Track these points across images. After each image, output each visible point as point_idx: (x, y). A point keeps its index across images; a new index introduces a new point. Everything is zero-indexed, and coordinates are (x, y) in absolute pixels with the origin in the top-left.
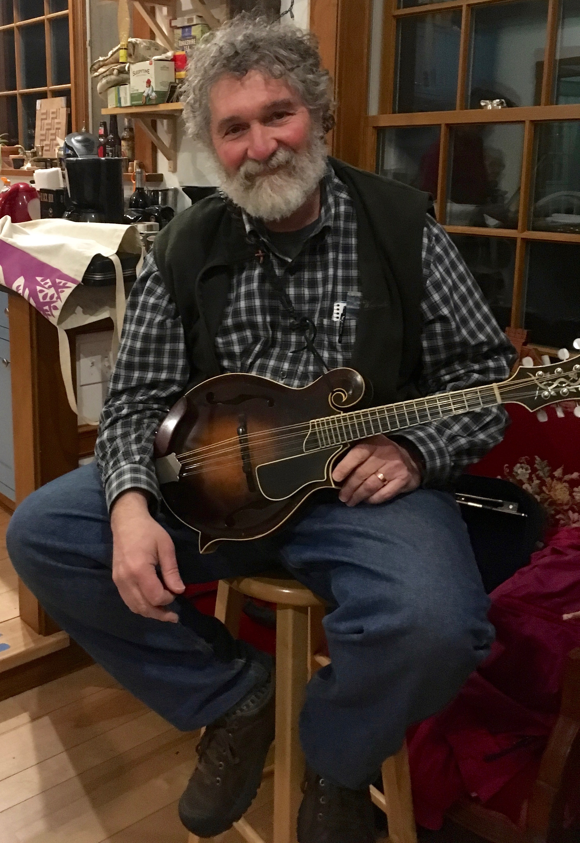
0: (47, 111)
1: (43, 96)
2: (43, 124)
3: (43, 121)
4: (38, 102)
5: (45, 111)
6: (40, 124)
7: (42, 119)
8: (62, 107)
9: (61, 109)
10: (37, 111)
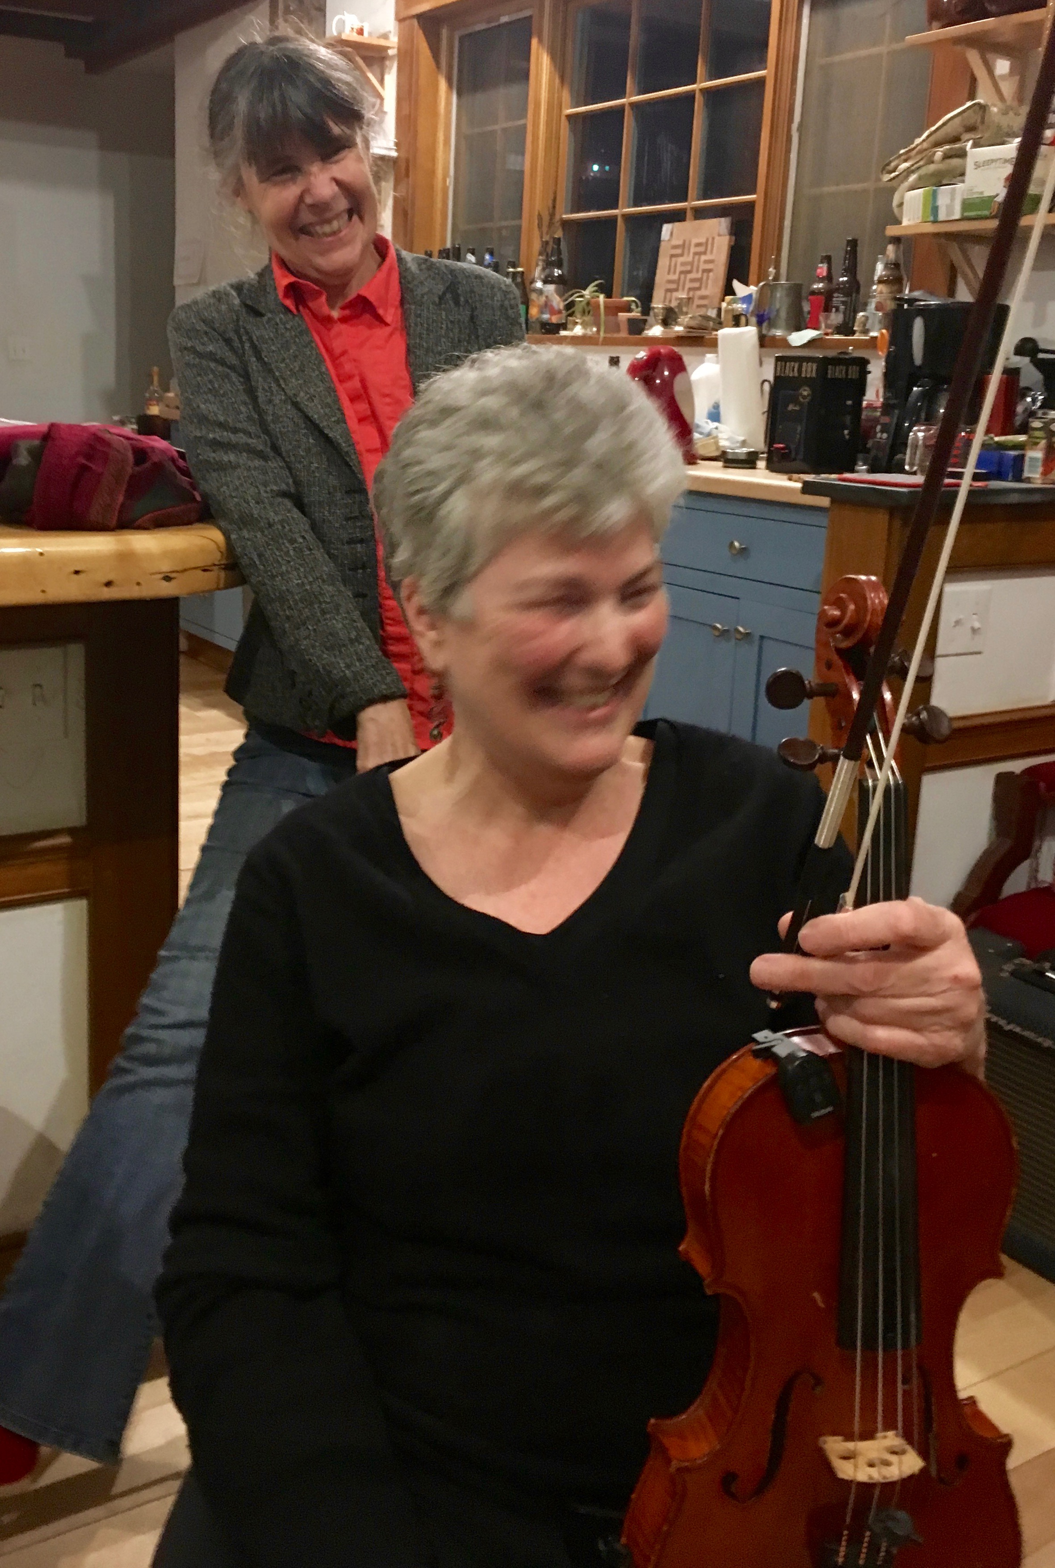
0: (684, 241)
1: (677, 217)
2: (673, 264)
3: (674, 259)
4: (666, 229)
5: (680, 242)
6: (668, 263)
7: (672, 256)
8: (719, 235)
9: (717, 238)
10: (662, 244)
